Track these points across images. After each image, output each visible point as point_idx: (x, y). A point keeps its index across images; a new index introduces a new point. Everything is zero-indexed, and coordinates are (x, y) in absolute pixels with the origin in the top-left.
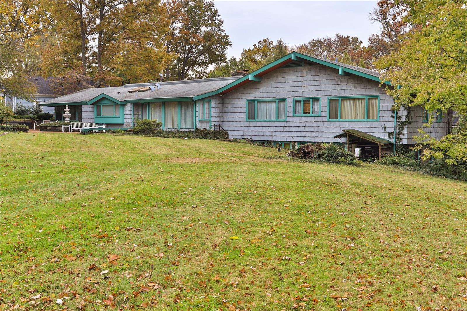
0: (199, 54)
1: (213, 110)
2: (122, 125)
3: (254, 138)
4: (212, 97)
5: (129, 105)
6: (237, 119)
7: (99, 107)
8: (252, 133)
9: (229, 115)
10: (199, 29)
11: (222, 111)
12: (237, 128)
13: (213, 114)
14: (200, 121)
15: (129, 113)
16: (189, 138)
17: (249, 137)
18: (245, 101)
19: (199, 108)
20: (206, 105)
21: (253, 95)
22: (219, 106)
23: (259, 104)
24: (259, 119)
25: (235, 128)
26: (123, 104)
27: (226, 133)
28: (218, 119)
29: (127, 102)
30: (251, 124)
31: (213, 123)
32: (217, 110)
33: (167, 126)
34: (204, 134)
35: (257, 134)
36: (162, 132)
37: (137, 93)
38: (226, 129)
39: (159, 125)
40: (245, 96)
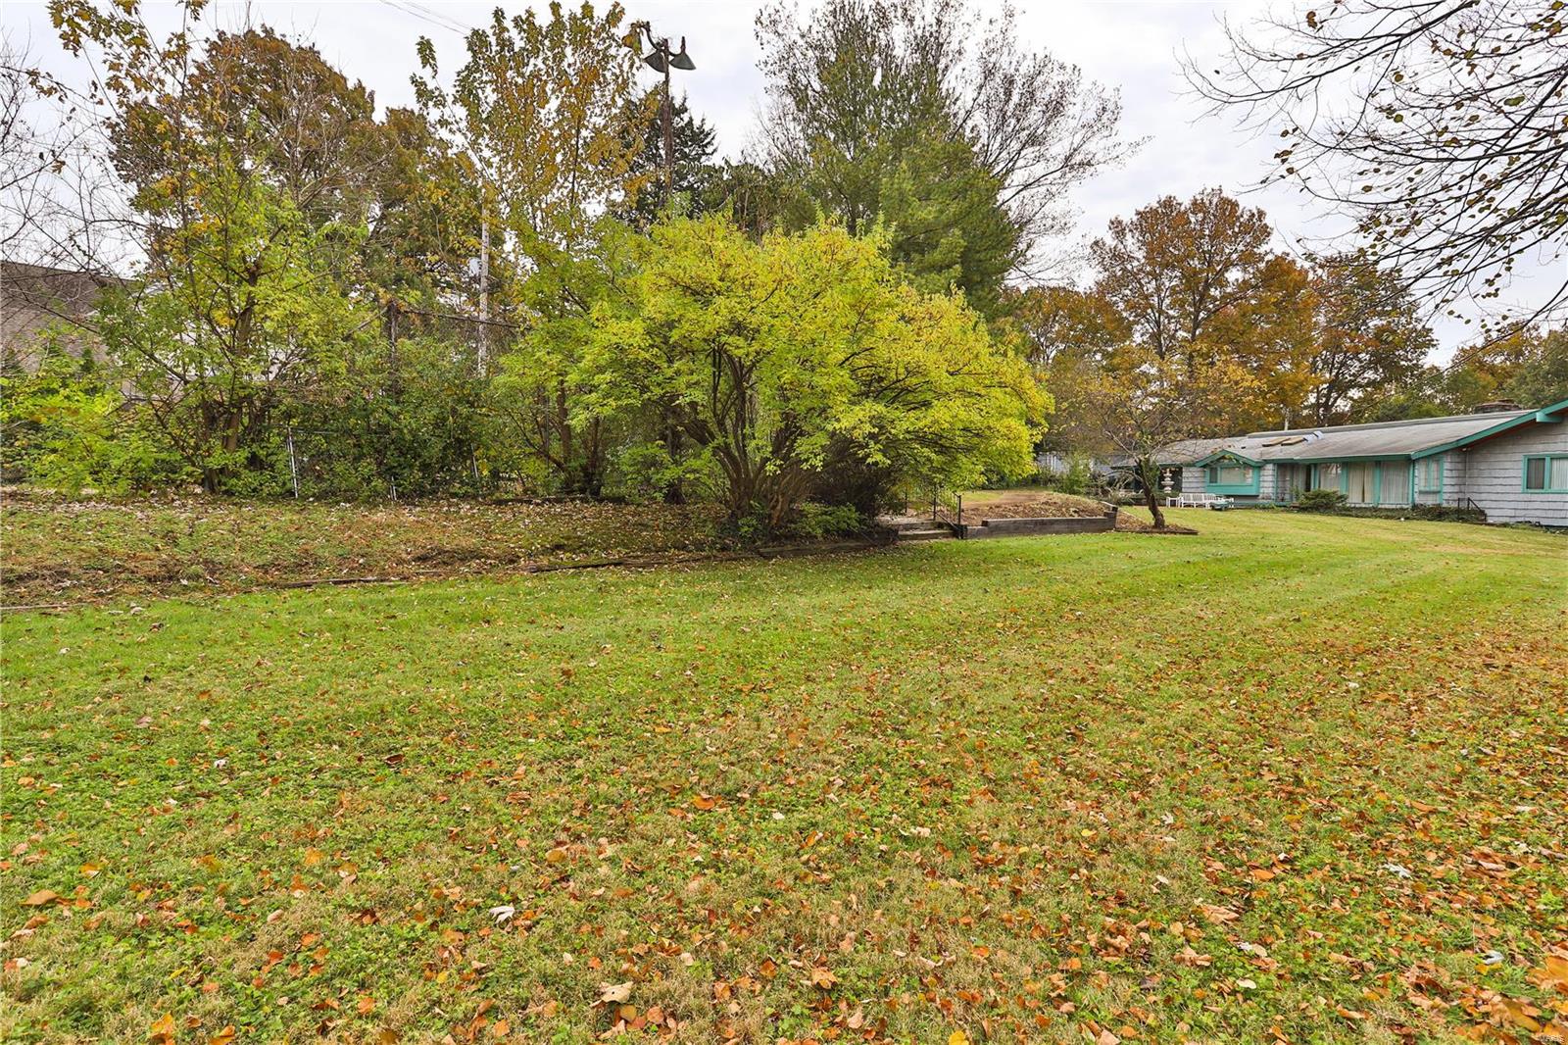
0: (1364, 369)
1: (1446, 473)
2: (1256, 497)
3: (1544, 522)
4: (1446, 452)
5: (1270, 467)
6: (1499, 489)
7: (1213, 471)
8: (1538, 513)
9: (1480, 481)
10: (1364, 323)
11: (1464, 476)
12: (1501, 505)
13: (1446, 481)
14: (1421, 492)
15: (1270, 478)
16: (1407, 519)
17: (1533, 520)
18: (1520, 457)
19: (1420, 472)
20: (1433, 466)
21: (1541, 447)
22: (1460, 466)
23: (1555, 463)
24: (1555, 488)
25: (1494, 505)
26: (1259, 466)
27: (1482, 512)
28: (1456, 489)
29: (1267, 462)
30: (1534, 497)
31: (1446, 496)
32: (1455, 474)
33: (1354, 500)
34: (1438, 514)
35: (1550, 514)
36: (1349, 509)
37: (1279, 447)
38: (1480, 505)
39: (1342, 498)
40: (1521, 448)
